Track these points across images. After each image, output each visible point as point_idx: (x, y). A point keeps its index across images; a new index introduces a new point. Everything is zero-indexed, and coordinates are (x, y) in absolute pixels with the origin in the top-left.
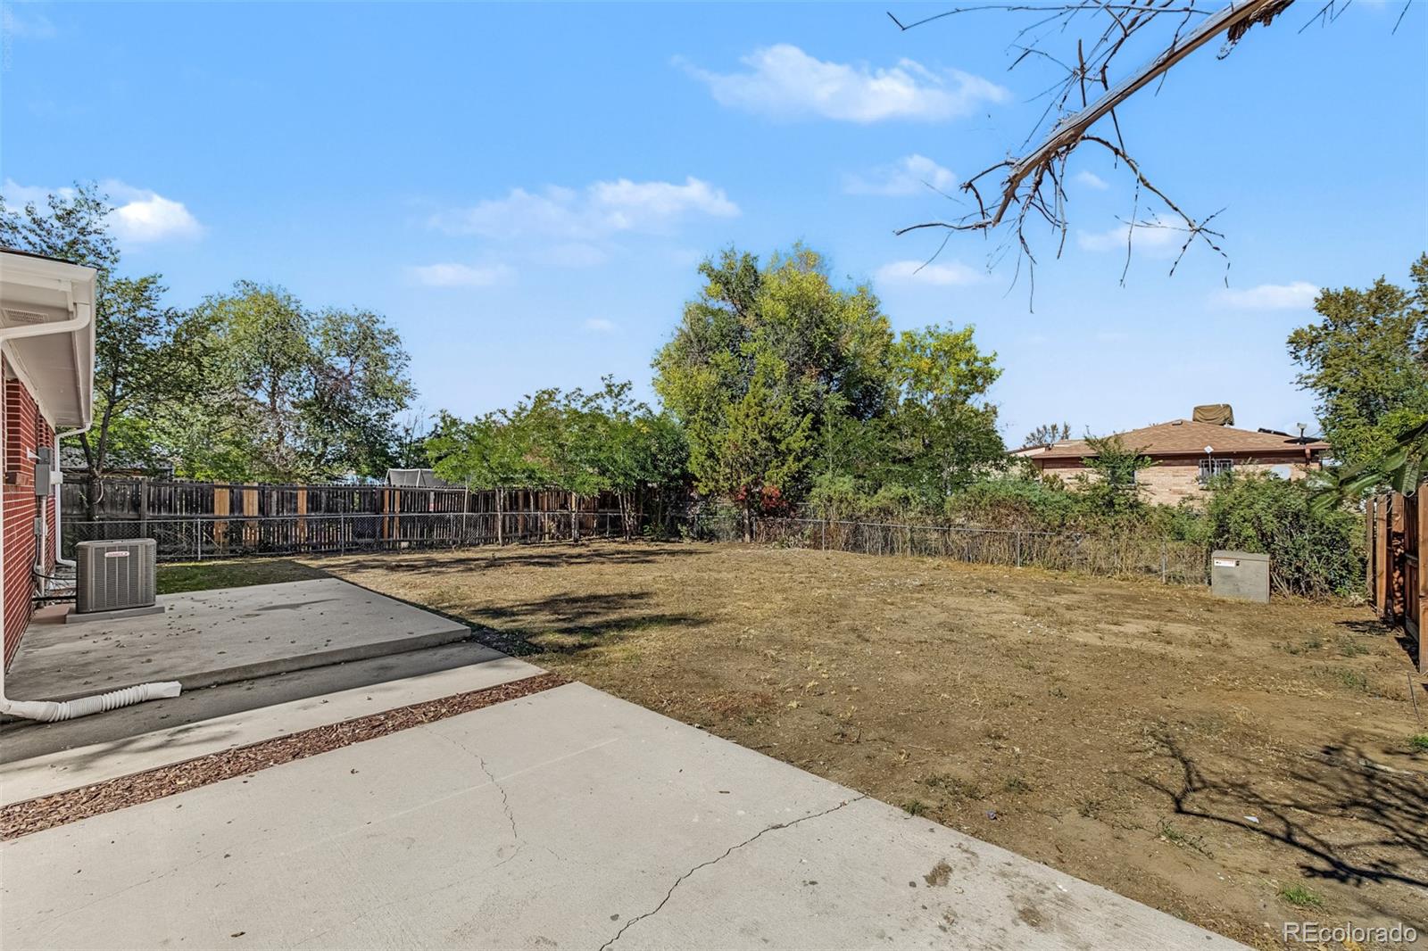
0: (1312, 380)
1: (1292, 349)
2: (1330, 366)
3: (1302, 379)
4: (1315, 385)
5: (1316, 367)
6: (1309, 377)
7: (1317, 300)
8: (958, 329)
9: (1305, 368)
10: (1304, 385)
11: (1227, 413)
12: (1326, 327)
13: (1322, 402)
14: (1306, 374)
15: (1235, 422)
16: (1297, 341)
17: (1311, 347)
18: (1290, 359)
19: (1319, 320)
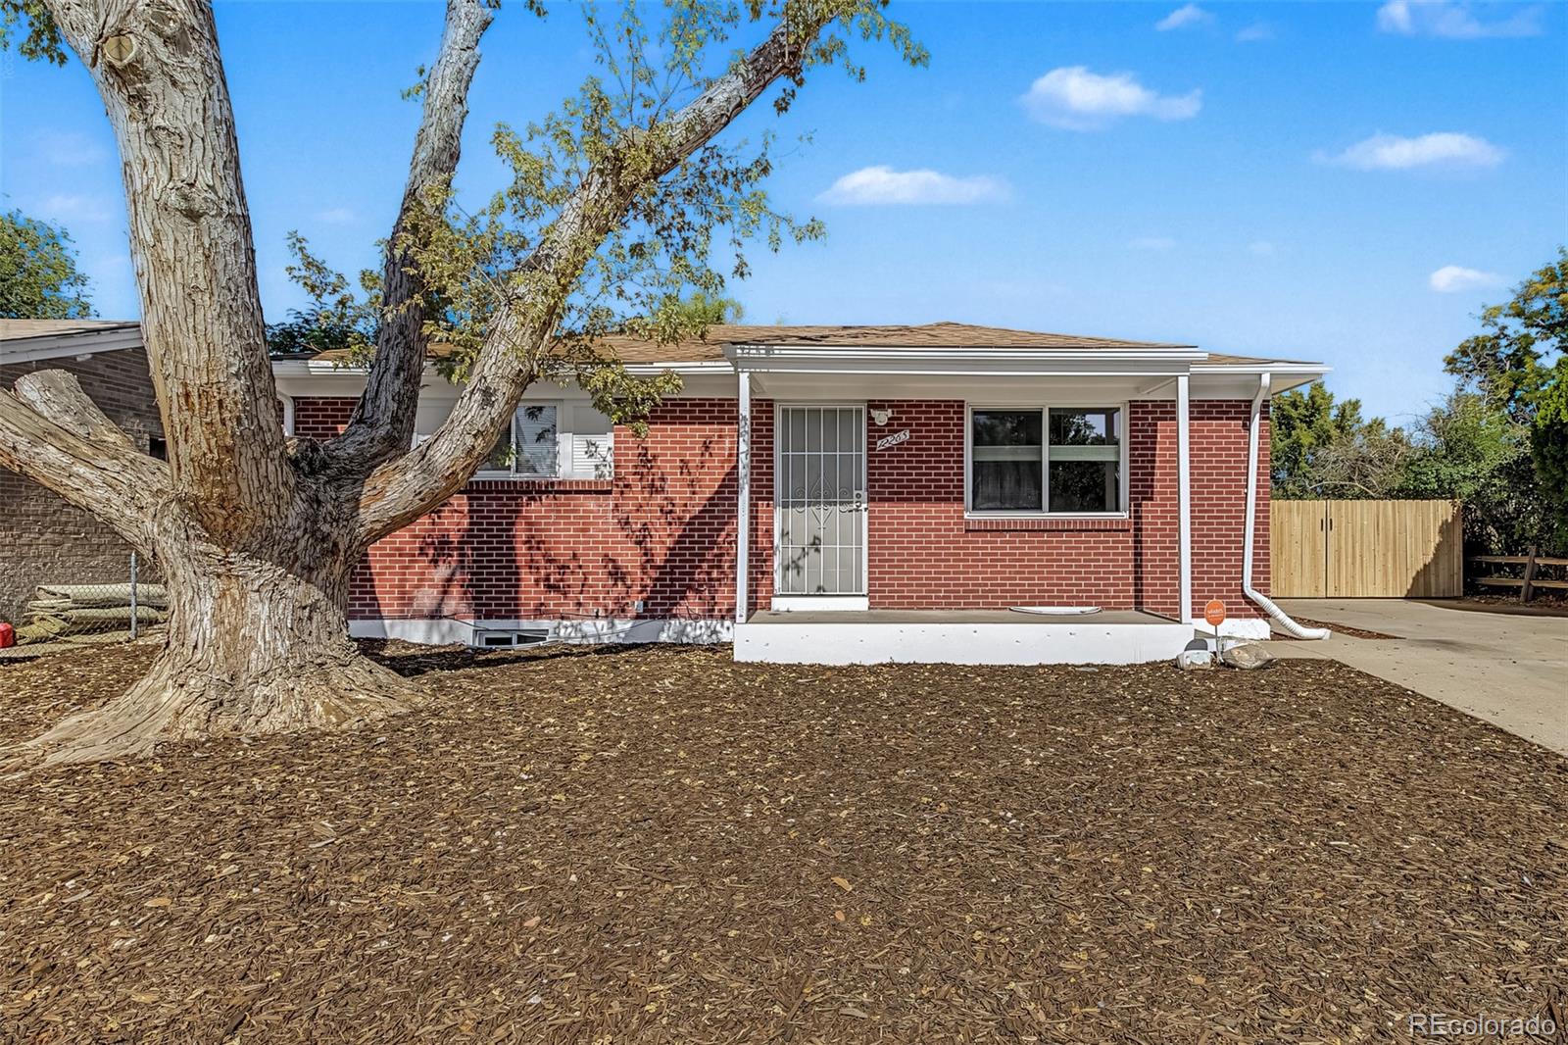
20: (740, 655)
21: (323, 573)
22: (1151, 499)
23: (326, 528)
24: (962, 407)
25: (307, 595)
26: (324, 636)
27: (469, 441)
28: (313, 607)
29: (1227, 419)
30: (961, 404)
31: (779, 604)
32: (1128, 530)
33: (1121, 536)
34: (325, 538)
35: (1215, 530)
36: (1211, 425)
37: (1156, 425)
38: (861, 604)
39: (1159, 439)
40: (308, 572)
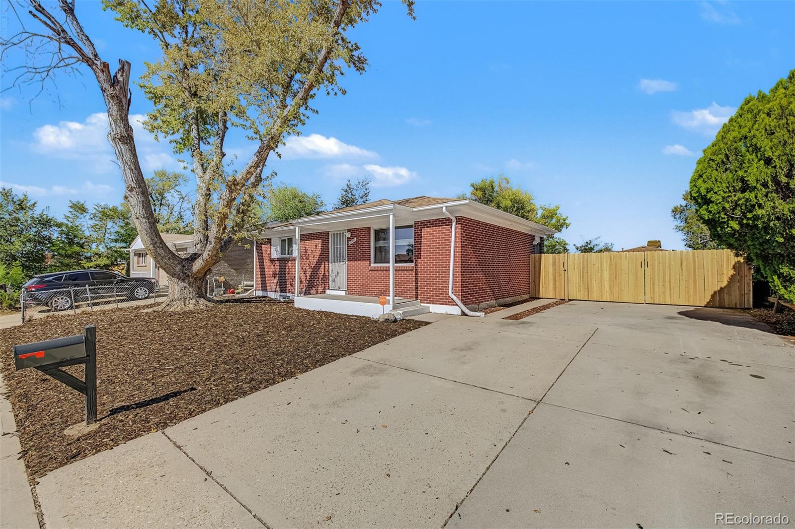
0: (682, 228)
1: (673, 214)
2: (688, 223)
3: (677, 227)
4: (682, 230)
5: (682, 222)
6: (680, 227)
7: (683, 195)
8: (552, 207)
9: (678, 223)
10: (678, 230)
11: (659, 244)
12: (686, 206)
13: (685, 237)
14: (679, 225)
15: (662, 246)
16: (675, 211)
17: (681, 214)
18: (672, 219)
19: (684, 203)
20: (296, 305)
21: (187, 281)
22: (420, 258)
23: (186, 272)
24: (370, 229)
25: (184, 285)
26: (188, 293)
27: (208, 252)
28: (185, 287)
29: (445, 225)
30: (369, 228)
31: (328, 292)
32: (413, 270)
33: (411, 272)
34: (186, 273)
35: (441, 270)
36: (440, 228)
37: (421, 230)
38: (343, 293)
39: (423, 236)
40: (183, 280)
